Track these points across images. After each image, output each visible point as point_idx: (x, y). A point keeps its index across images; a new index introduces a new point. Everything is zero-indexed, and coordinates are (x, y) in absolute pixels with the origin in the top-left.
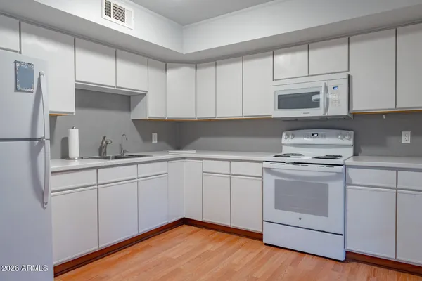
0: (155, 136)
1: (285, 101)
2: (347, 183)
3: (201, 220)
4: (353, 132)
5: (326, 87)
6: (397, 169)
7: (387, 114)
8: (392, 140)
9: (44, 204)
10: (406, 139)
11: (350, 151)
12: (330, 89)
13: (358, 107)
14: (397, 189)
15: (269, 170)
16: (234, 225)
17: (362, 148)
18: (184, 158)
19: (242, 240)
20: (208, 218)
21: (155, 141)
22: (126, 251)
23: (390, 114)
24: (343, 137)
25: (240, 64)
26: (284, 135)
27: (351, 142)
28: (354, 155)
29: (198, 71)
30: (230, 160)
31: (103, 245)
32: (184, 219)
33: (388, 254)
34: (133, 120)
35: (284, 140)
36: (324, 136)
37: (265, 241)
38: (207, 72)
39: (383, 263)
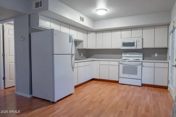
0: (82, 54)
1: (124, 44)
2: (142, 66)
3: (99, 78)
4: (142, 53)
5: (136, 41)
6: (155, 62)
7: (151, 48)
8: (152, 55)
9: (73, 70)
10: (156, 55)
11: (142, 58)
12: (137, 41)
13: (145, 47)
14: (154, 67)
15: (121, 63)
16: (110, 79)
17: (145, 58)
18: (93, 60)
19: (112, 83)
20: (101, 78)
21: (82, 55)
22: (83, 86)
23: (152, 49)
24: (140, 54)
25: (111, 33)
26: (123, 54)
27: (142, 56)
28: (143, 59)
29: (97, 34)
30: (109, 61)
31: (79, 83)
32: (93, 79)
33: (152, 83)
34: (77, 49)
35: (123, 55)
36: (134, 54)
37: (119, 83)
38: (100, 35)
39: (151, 86)
